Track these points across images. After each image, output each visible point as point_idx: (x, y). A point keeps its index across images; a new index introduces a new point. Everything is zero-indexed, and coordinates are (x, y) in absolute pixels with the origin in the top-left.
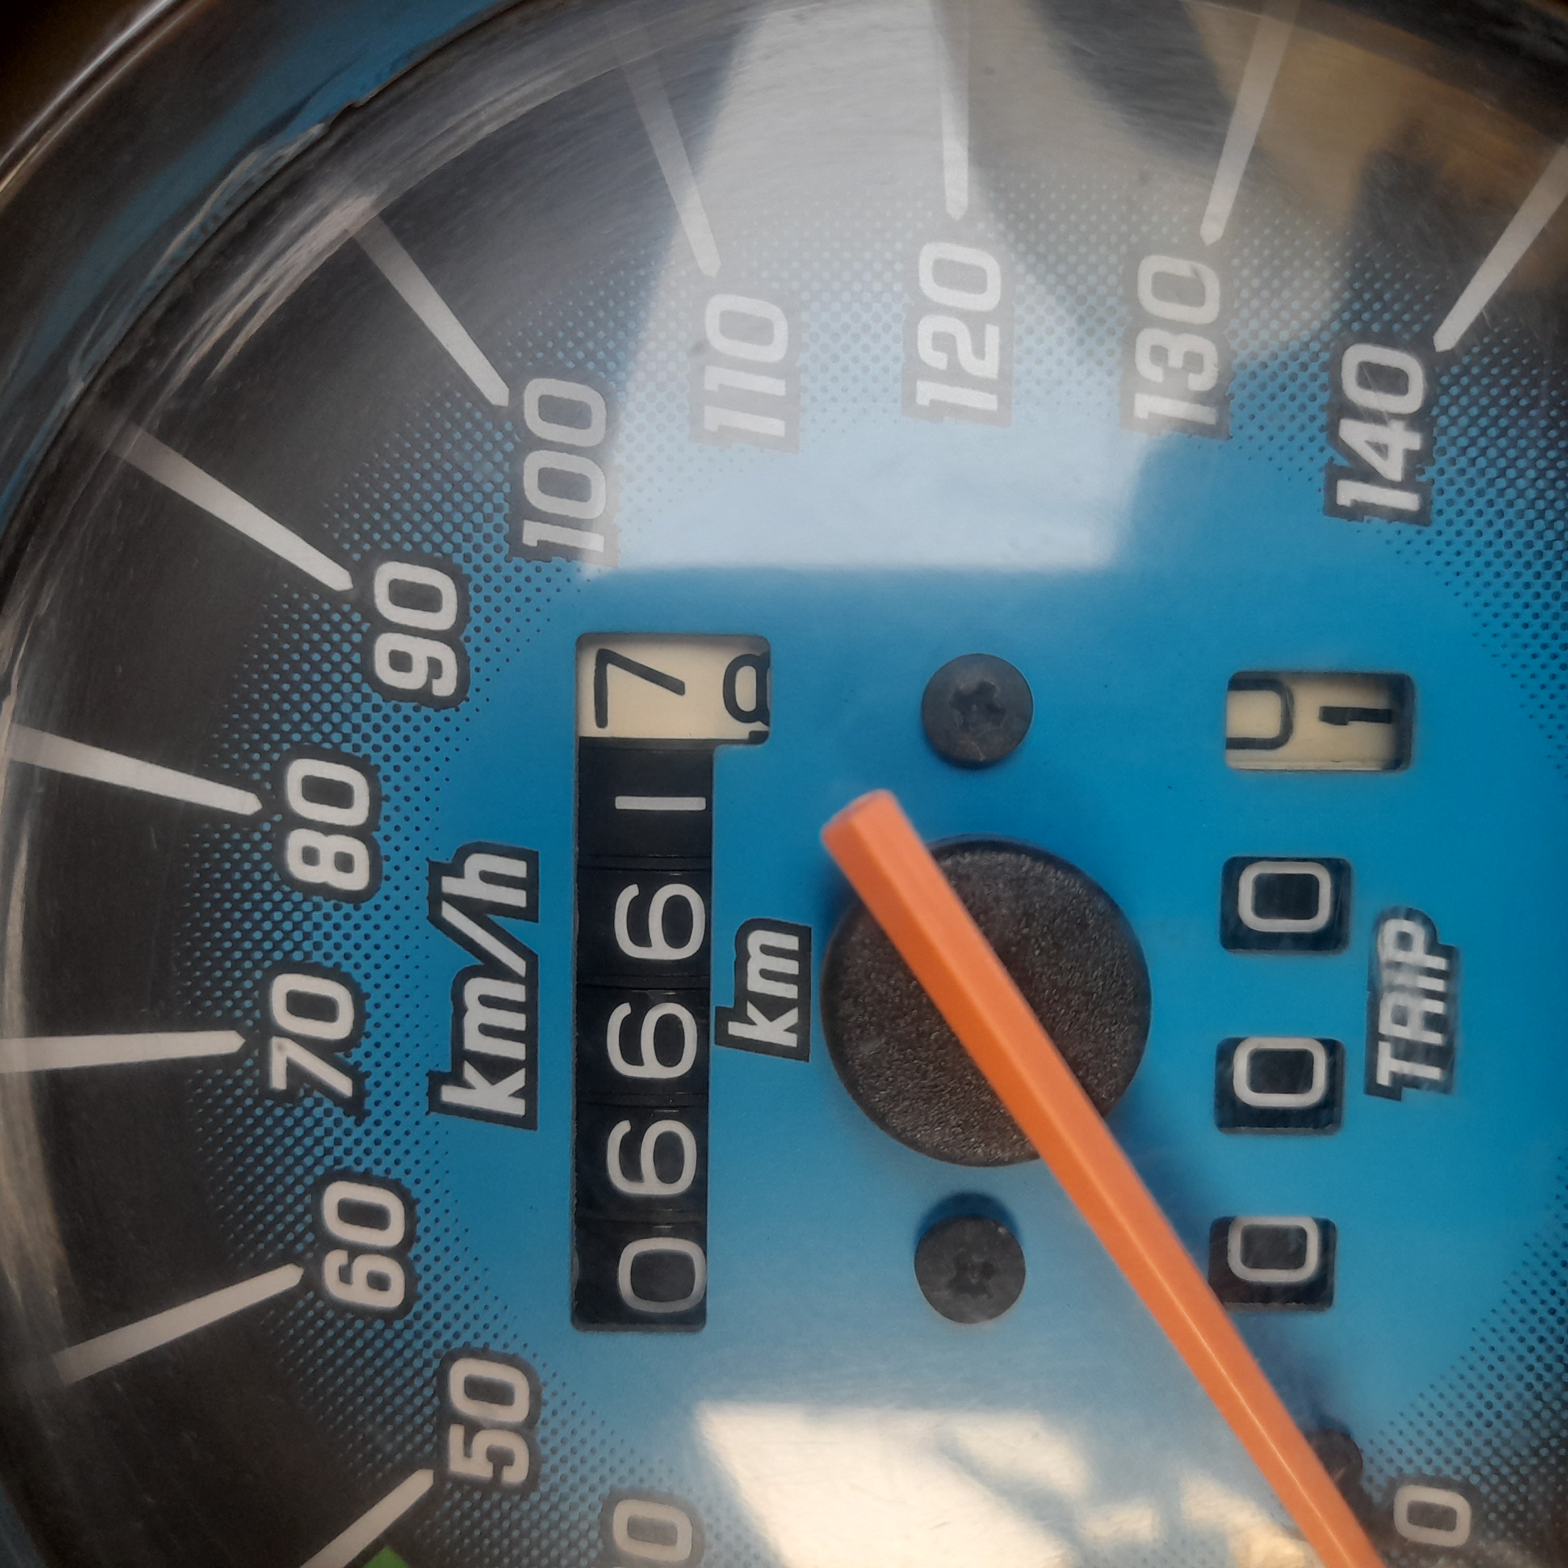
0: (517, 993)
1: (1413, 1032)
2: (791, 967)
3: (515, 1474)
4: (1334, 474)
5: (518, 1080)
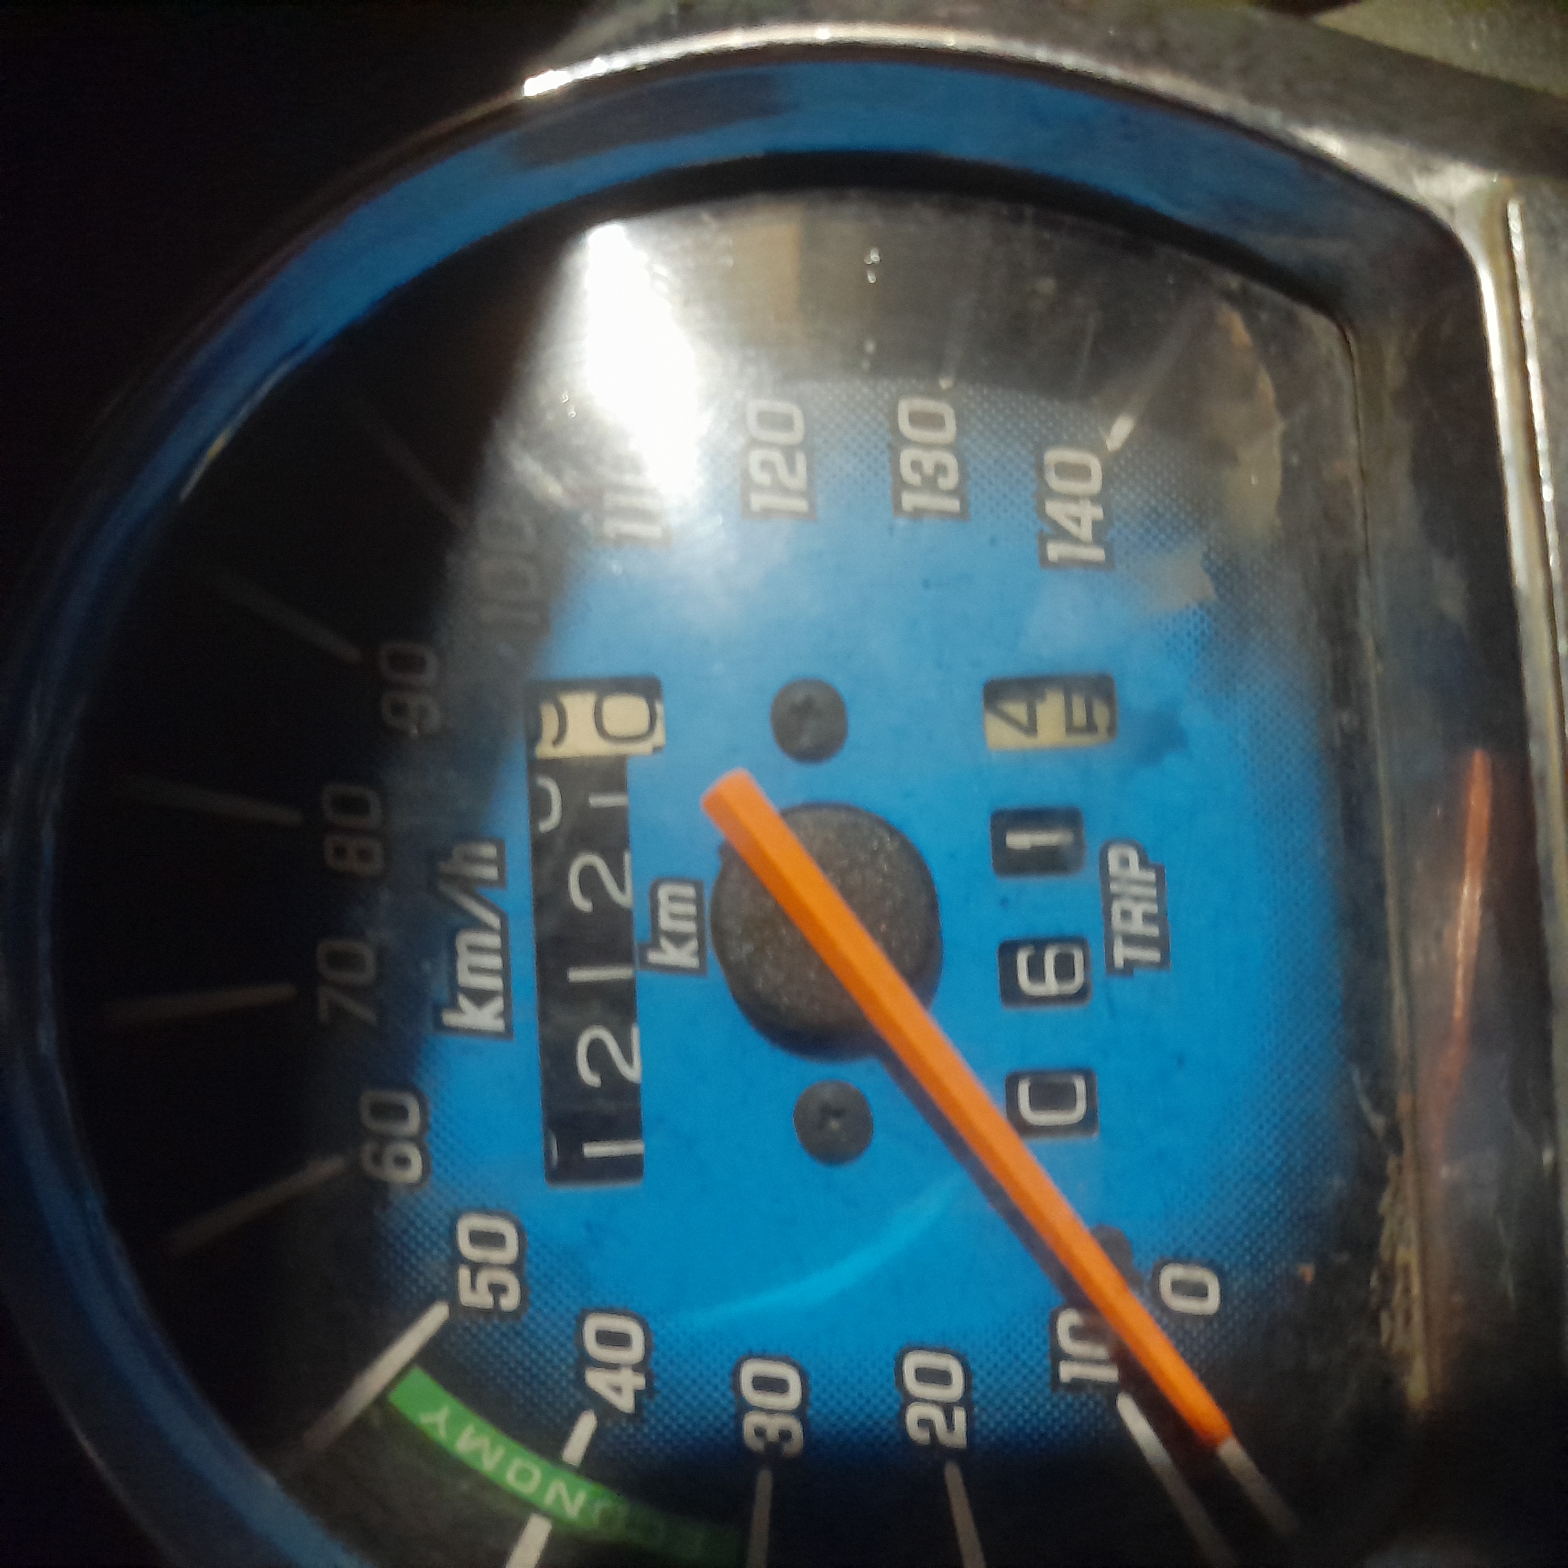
0: (494, 941)
1: (1137, 926)
2: (691, 909)
3: (510, 1302)
4: (1043, 540)
5: (497, 1005)
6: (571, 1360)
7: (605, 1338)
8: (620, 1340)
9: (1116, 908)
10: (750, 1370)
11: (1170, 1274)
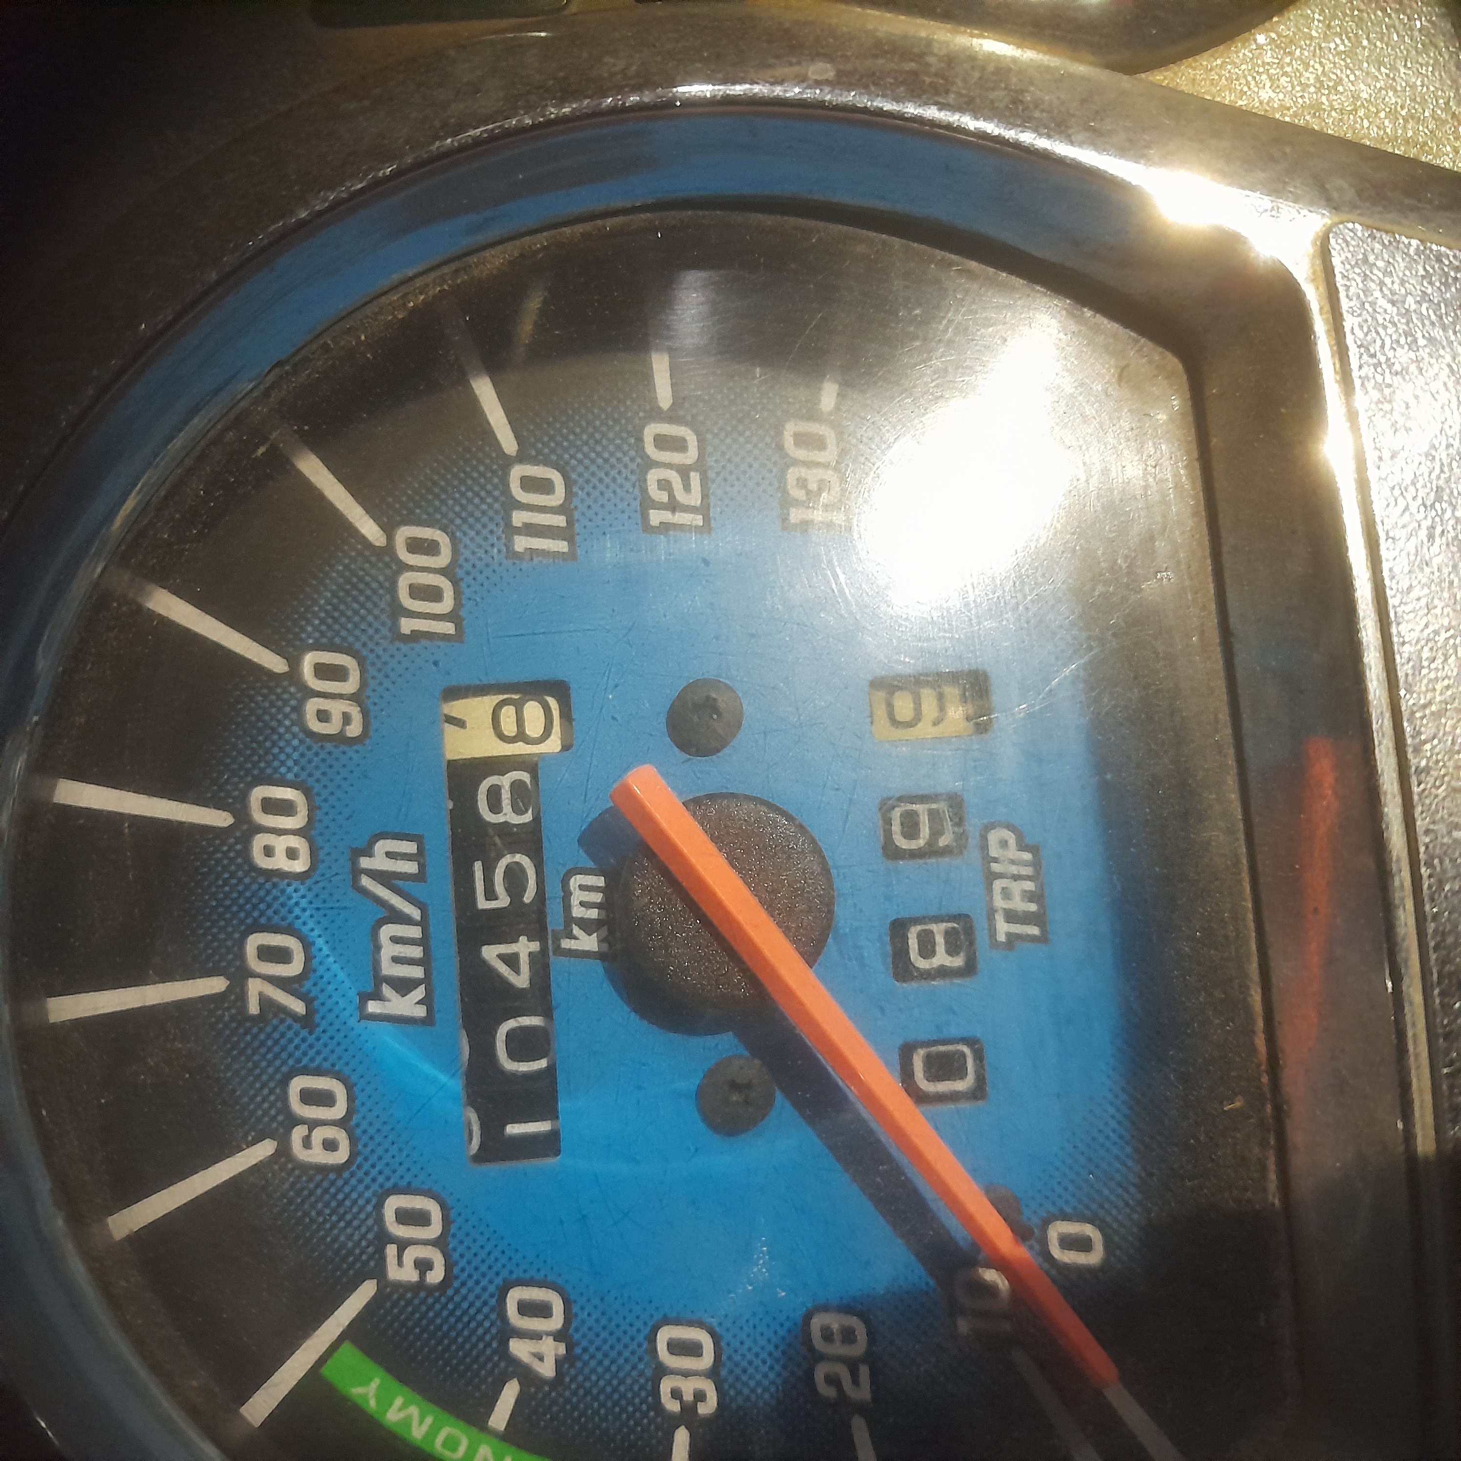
6: (494, 1330)
7: (526, 1309)
8: (542, 1310)
9: (998, 885)
10: (664, 1335)
11: (1058, 1230)
